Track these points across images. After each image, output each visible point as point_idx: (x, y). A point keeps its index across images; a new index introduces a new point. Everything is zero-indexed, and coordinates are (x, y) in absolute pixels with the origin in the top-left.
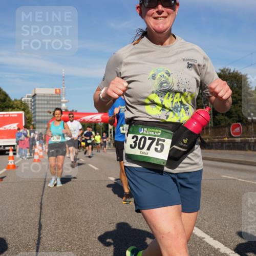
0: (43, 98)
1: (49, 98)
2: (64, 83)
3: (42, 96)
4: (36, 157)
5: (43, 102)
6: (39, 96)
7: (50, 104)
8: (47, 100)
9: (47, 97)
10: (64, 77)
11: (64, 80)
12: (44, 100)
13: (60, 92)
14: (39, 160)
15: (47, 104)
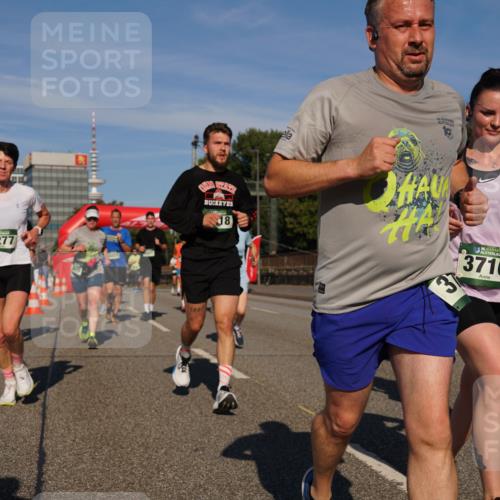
0: (48, 175)
1: (61, 175)
2: (94, 142)
3: (45, 171)
5: (48, 183)
6: (39, 170)
7: (64, 188)
8: (58, 180)
9: (57, 171)
10: (94, 129)
11: (94, 136)
12: (51, 179)
13: (86, 161)
15: (58, 187)
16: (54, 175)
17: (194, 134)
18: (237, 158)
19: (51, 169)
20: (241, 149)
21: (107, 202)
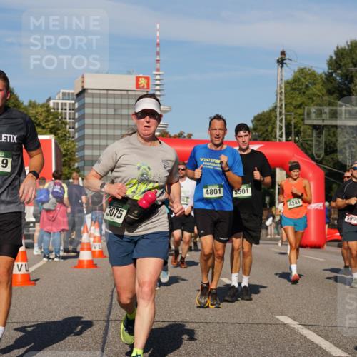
0: (104, 101)
1: (118, 101)
2: (158, 61)
3: (100, 96)
4: (85, 256)
5: (103, 111)
6: (93, 95)
7: (122, 116)
8: (115, 106)
9: (114, 96)
10: (158, 44)
11: (158, 54)
12: (107, 106)
13: (148, 84)
14: (91, 264)
15: (114, 116)
16: (111, 101)
17: (281, 50)
18: (334, 79)
19: (107, 93)
20: (339, 67)
21: (172, 134)
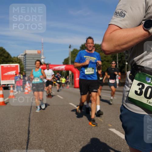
1: (33, 56)
2: (43, 47)
3: (29, 55)
5: (30, 58)
6: (28, 55)
10: (42, 44)
11: (43, 45)
13: (40, 52)
15: (33, 59)
16: (32, 56)
17: (70, 45)
19: (31, 55)
21: (46, 63)
